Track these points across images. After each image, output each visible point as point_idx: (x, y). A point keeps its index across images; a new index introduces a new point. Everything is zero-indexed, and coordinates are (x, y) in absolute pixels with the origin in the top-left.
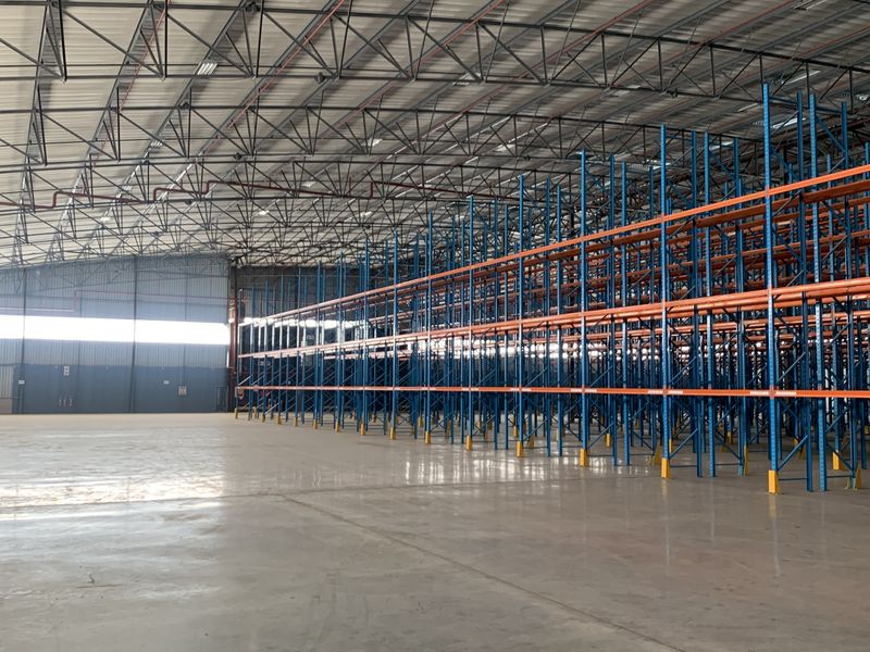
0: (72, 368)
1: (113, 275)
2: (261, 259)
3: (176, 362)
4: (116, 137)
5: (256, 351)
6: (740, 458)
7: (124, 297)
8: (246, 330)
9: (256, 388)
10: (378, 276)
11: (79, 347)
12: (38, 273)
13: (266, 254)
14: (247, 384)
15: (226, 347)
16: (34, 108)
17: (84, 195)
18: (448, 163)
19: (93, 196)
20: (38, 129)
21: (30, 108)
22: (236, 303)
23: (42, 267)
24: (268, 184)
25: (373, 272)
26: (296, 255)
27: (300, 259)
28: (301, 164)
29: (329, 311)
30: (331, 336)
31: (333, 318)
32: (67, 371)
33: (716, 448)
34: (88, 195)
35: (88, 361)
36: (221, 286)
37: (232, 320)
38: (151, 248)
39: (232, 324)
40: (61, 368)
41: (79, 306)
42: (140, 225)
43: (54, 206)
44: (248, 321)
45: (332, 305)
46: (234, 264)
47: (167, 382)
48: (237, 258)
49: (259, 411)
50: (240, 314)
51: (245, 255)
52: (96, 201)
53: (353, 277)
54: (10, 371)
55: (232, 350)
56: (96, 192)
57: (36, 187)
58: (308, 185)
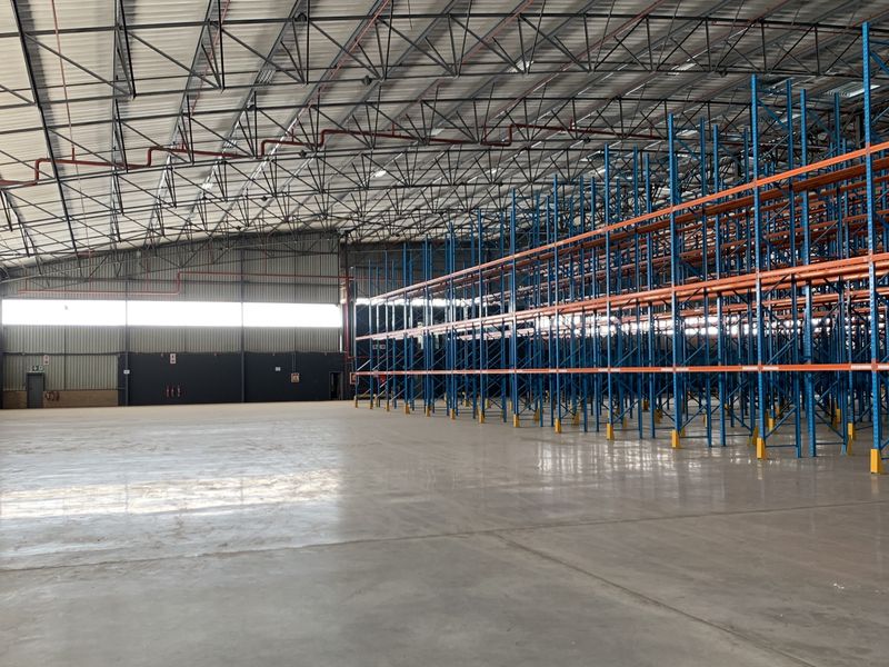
0: (178, 356)
1: (217, 253)
2: (371, 234)
3: (288, 347)
4: (220, 70)
5: (374, 332)
6: (843, 437)
7: (230, 278)
8: (363, 310)
9: (375, 373)
10: (491, 249)
11: (184, 334)
12: (139, 254)
13: (377, 227)
14: (367, 369)
15: (339, 329)
16: (117, 24)
17: (183, 151)
18: (602, 95)
19: (193, 152)
20: (124, 56)
21: (112, 24)
22: (348, 282)
23: (143, 248)
24: (390, 133)
25: (490, 244)
26: (410, 227)
27: (413, 231)
28: (432, 105)
29: (437, 290)
30: (439, 316)
31: (442, 297)
32: (173, 360)
33: (817, 426)
34: (187, 151)
35: (194, 348)
36: (331, 264)
37: (343, 301)
38: (257, 222)
39: (344, 305)
40: (167, 356)
41: (184, 288)
42: (244, 193)
43: (149, 165)
44: (360, 301)
45: (441, 282)
46: (343, 240)
47: (278, 369)
48: (348, 232)
49: (381, 398)
50: (352, 294)
51: (355, 228)
52: (197, 158)
53: (466, 250)
54: (115, 360)
55: (346, 333)
56: (196, 147)
57: (128, 144)
58: (436, 133)
